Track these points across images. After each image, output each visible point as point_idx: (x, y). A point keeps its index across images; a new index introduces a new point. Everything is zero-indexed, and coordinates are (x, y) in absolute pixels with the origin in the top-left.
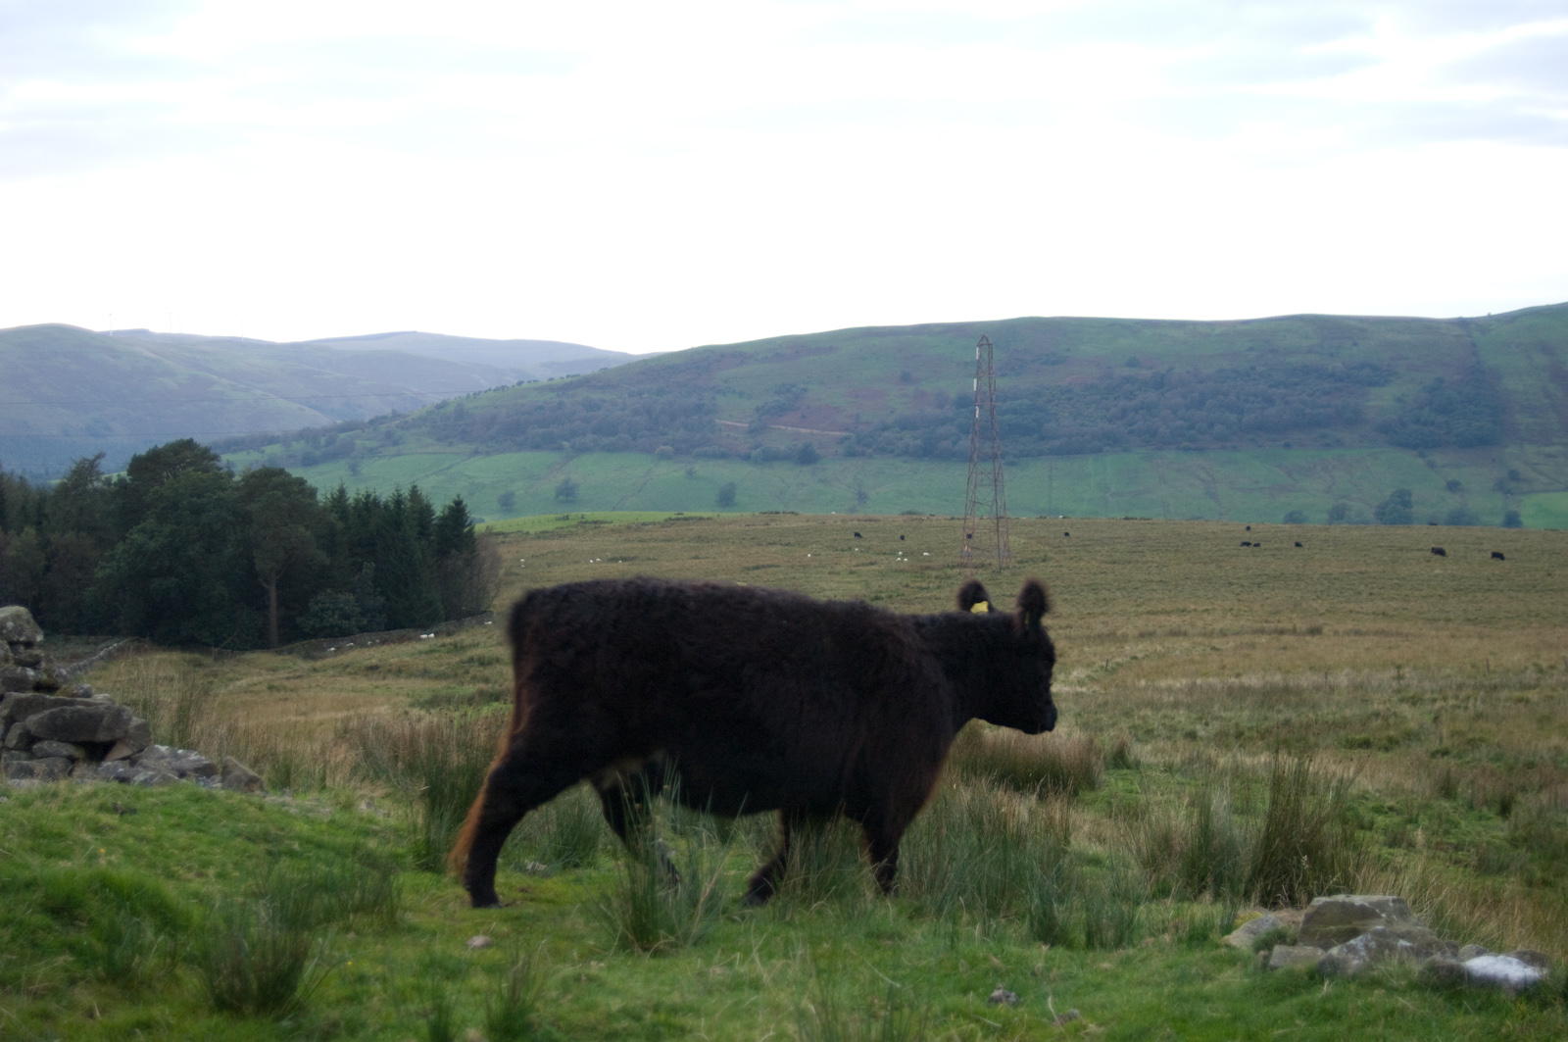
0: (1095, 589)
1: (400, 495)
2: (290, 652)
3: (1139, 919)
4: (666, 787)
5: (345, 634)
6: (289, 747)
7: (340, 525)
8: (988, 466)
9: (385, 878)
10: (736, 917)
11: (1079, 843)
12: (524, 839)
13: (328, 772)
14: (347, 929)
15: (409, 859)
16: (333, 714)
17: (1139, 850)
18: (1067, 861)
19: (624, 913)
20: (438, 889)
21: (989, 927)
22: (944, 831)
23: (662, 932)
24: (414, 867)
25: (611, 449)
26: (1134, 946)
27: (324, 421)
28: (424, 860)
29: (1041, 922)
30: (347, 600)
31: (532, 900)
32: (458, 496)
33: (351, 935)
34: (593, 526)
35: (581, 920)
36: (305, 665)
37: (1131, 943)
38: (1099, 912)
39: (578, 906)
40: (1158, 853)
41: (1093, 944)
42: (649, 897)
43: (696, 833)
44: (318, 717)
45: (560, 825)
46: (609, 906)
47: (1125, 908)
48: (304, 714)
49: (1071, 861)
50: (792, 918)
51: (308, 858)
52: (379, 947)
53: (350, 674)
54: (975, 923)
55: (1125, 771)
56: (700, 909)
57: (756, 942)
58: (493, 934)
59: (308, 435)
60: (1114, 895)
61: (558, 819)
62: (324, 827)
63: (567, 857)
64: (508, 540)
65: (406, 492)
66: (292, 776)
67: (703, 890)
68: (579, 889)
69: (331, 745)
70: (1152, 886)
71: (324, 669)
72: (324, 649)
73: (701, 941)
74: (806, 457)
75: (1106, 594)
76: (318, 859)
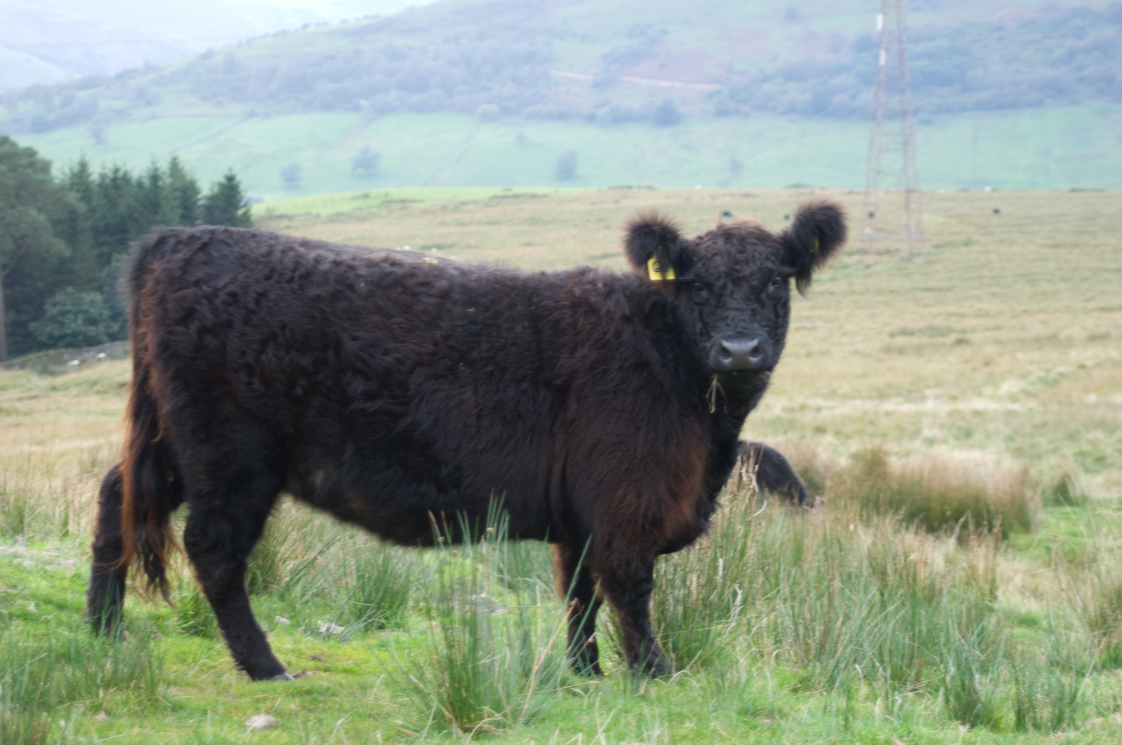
0: (1032, 280)
1: (156, 169)
2: (23, 366)
3: (1083, 695)
4: (489, 529)
5: (91, 342)
6: (22, 485)
7: (82, 207)
8: (896, 126)
9: (143, 644)
10: (578, 690)
11: (1010, 598)
12: (317, 595)
13: (71, 515)
14: (96, 709)
15: (173, 621)
16: (77, 443)
17: (1085, 609)
18: (993, 620)
19: (440, 686)
20: (209, 658)
21: (893, 703)
22: (837, 584)
23: (486, 708)
24: (180, 631)
25: (421, 109)
26: (1077, 729)
27: (58, 75)
28: (192, 622)
29: (958, 697)
30: (92, 300)
31: (326, 670)
32: (230, 169)
33: (101, 716)
34: (400, 205)
35: (387, 694)
36: (40, 382)
37: (1072, 722)
38: (1031, 686)
39: (382, 676)
40: (1109, 612)
41: (1024, 727)
42: (470, 666)
43: (530, 587)
44: (58, 447)
45: (361, 577)
46: (422, 677)
47: (1066, 680)
48: (41, 443)
49: (998, 622)
50: (647, 690)
51: (47, 622)
52: (136, 730)
53: (98, 393)
54: (875, 697)
55: (1068, 509)
56: (533, 680)
57: (602, 720)
58: (278, 713)
59: (37, 94)
60: (1052, 665)
61: (358, 570)
62: (66, 583)
63: (370, 617)
64: (293, 224)
65: (164, 166)
66: (27, 520)
67: (537, 656)
68: (384, 655)
69: (75, 481)
70: (1101, 652)
71: (66, 387)
72: (63, 362)
73: (533, 719)
74: (666, 117)
75: (1045, 286)
76: (60, 623)
